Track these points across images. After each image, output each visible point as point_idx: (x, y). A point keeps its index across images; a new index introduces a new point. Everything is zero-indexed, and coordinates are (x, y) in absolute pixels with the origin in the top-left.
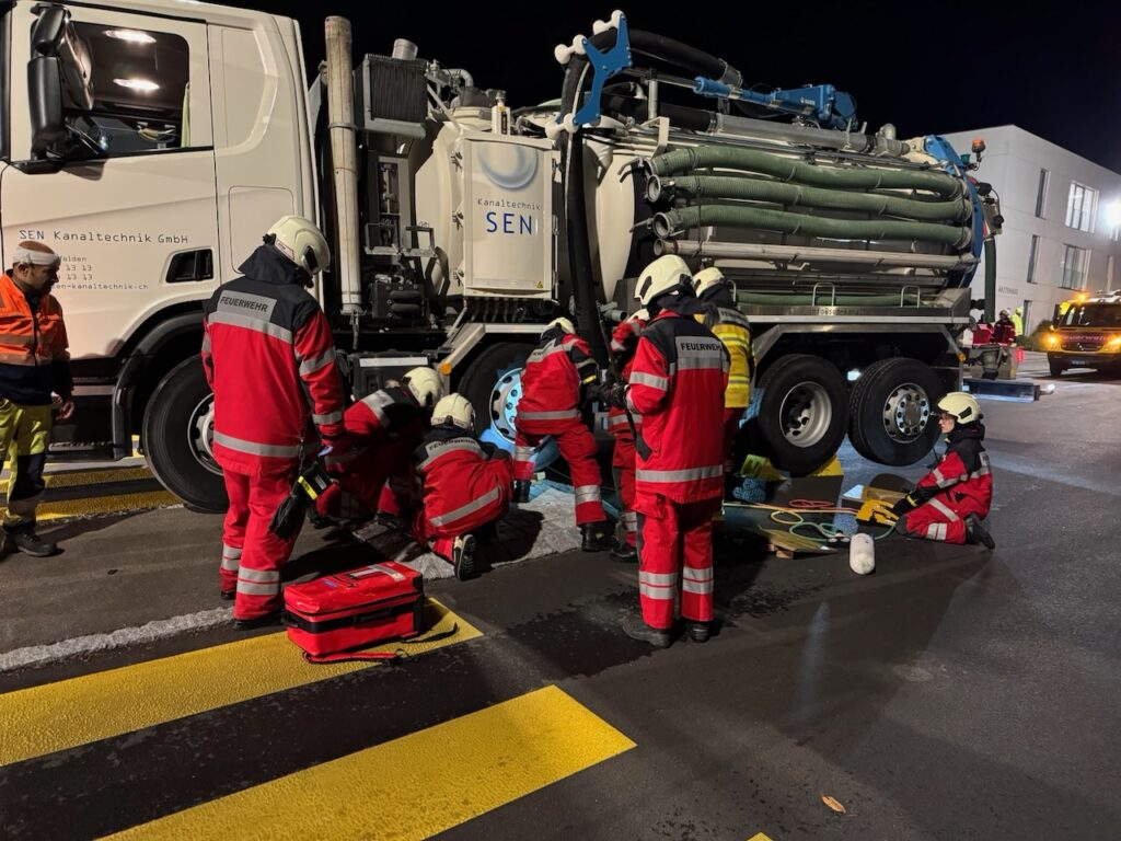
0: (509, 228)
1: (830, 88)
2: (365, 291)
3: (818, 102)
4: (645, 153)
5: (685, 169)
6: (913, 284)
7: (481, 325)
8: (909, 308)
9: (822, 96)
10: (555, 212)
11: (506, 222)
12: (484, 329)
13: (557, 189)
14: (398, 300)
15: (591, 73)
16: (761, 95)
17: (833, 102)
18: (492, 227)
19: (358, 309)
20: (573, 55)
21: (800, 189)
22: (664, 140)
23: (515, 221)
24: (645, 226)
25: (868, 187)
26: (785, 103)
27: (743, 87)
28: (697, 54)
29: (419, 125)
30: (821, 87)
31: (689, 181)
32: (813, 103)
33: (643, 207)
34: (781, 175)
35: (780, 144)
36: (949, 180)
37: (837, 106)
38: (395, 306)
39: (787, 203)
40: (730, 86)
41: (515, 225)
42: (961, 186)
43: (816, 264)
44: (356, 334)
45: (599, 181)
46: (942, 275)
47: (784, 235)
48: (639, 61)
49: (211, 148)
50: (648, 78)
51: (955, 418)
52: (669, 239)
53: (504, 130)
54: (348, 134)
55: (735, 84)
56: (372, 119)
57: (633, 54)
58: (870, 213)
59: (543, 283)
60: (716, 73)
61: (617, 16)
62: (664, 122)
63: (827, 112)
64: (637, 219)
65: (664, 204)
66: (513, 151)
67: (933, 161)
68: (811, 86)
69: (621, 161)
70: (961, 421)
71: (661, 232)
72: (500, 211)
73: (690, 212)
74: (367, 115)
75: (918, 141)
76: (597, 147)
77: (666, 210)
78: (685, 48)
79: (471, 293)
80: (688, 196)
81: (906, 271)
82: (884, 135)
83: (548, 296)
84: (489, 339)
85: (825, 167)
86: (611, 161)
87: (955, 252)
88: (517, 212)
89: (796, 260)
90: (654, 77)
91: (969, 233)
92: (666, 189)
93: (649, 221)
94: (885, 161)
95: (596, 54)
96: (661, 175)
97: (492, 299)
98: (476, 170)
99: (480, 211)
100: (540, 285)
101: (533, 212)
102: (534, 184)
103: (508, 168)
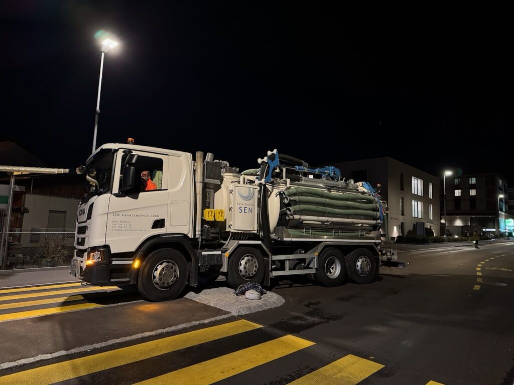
0: (245, 211)
1: (333, 167)
3: (330, 171)
4: (282, 188)
5: (295, 194)
6: (363, 229)
7: (237, 241)
8: (362, 237)
9: (330, 170)
10: (258, 206)
11: (245, 210)
12: (238, 242)
13: (259, 199)
14: (212, 233)
15: (269, 167)
16: (313, 170)
17: (334, 172)
18: (241, 211)
19: (201, 236)
20: (263, 162)
21: (328, 200)
22: (288, 185)
23: (247, 209)
24: (284, 211)
25: (347, 200)
26: (321, 172)
27: (308, 168)
28: (296, 159)
29: (218, 181)
30: (330, 167)
31: (296, 198)
32: (328, 172)
33: (283, 205)
34: (322, 196)
35: (320, 186)
36: (372, 197)
37: (335, 173)
38: (211, 235)
39: (324, 205)
40: (305, 168)
41: (247, 210)
42: (375, 200)
43: (333, 223)
44: (200, 244)
45: (269, 197)
46: (371, 226)
47: (323, 214)
48: (281, 162)
49: (167, 190)
50: (283, 167)
52: (291, 215)
53: (244, 183)
54: (201, 184)
55: (306, 167)
56: (207, 179)
57: (279, 161)
58: (348, 207)
59: (254, 227)
60: (301, 165)
61: (275, 151)
62: (288, 180)
63: (333, 175)
64: (281, 209)
65: (289, 205)
66: (247, 189)
67: (366, 191)
68: (328, 167)
69: (276, 191)
71: (288, 212)
72: (243, 207)
73: (297, 207)
74: (205, 178)
75: (360, 183)
76: (269, 187)
77: (290, 206)
78: (292, 158)
79: (234, 231)
80: (295, 202)
81: (360, 225)
82: (350, 182)
83: (256, 232)
84: (240, 245)
85: (334, 193)
86: (273, 191)
87: (374, 219)
88: (248, 207)
89: (327, 221)
90: (284, 167)
91: (379, 214)
92: (290, 200)
93: (285, 209)
94: (351, 190)
95: (270, 162)
96: (288, 196)
97: (238, 233)
98: (237, 195)
99: (237, 207)
100: (254, 228)
101: (252, 207)
102: (252, 199)
103: (246, 194)
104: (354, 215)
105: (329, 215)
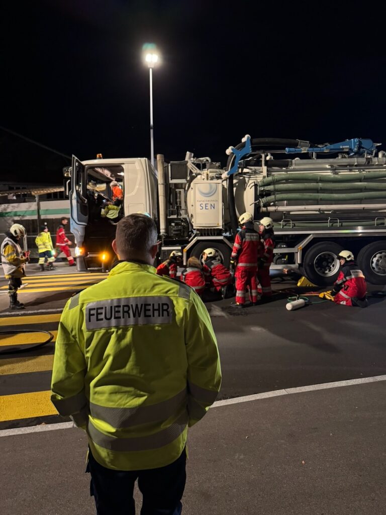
0: (207, 208)
1: (356, 140)
2: (167, 229)
3: (351, 146)
8: (379, 226)
9: (353, 143)
10: (223, 201)
11: (206, 206)
12: (197, 239)
14: (175, 231)
15: (235, 157)
18: (202, 208)
19: (164, 234)
23: (209, 205)
27: (310, 147)
29: (185, 180)
30: (352, 140)
31: (271, 188)
32: (349, 147)
33: (257, 197)
37: (361, 145)
38: (174, 232)
40: (302, 148)
41: (209, 207)
45: (245, 189)
50: (262, 153)
51: (345, 258)
52: (264, 207)
53: (207, 179)
54: (163, 186)
55: (306, 147)
56: (171, 179)
57: (252, 147)
58: (360, 190)
62: (264, 168)
66: (208, 185)
68: (348, 140)
69: (251, 182)
70: (348, 259)
72: (204, 203)
73: (279, 196)
83: (221, 227)
84: (199, 241)
86: (248, 182)
88: (210, 203)
90: (264, 153)
93: (257, 201)
96: (261, 186)
97: (205, 229)
98: (197, 192)
99: (198, 204)
100: (218, 224)
101: (215, 203)
102: (215, 194)
103: (206, 190)
104: (366, 199)
105: (323, 202)
